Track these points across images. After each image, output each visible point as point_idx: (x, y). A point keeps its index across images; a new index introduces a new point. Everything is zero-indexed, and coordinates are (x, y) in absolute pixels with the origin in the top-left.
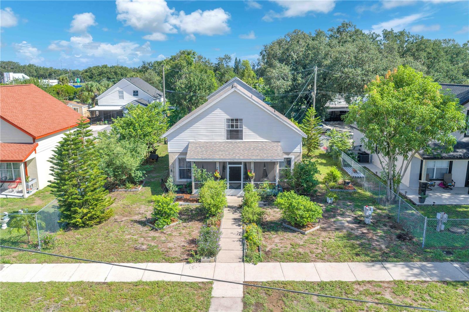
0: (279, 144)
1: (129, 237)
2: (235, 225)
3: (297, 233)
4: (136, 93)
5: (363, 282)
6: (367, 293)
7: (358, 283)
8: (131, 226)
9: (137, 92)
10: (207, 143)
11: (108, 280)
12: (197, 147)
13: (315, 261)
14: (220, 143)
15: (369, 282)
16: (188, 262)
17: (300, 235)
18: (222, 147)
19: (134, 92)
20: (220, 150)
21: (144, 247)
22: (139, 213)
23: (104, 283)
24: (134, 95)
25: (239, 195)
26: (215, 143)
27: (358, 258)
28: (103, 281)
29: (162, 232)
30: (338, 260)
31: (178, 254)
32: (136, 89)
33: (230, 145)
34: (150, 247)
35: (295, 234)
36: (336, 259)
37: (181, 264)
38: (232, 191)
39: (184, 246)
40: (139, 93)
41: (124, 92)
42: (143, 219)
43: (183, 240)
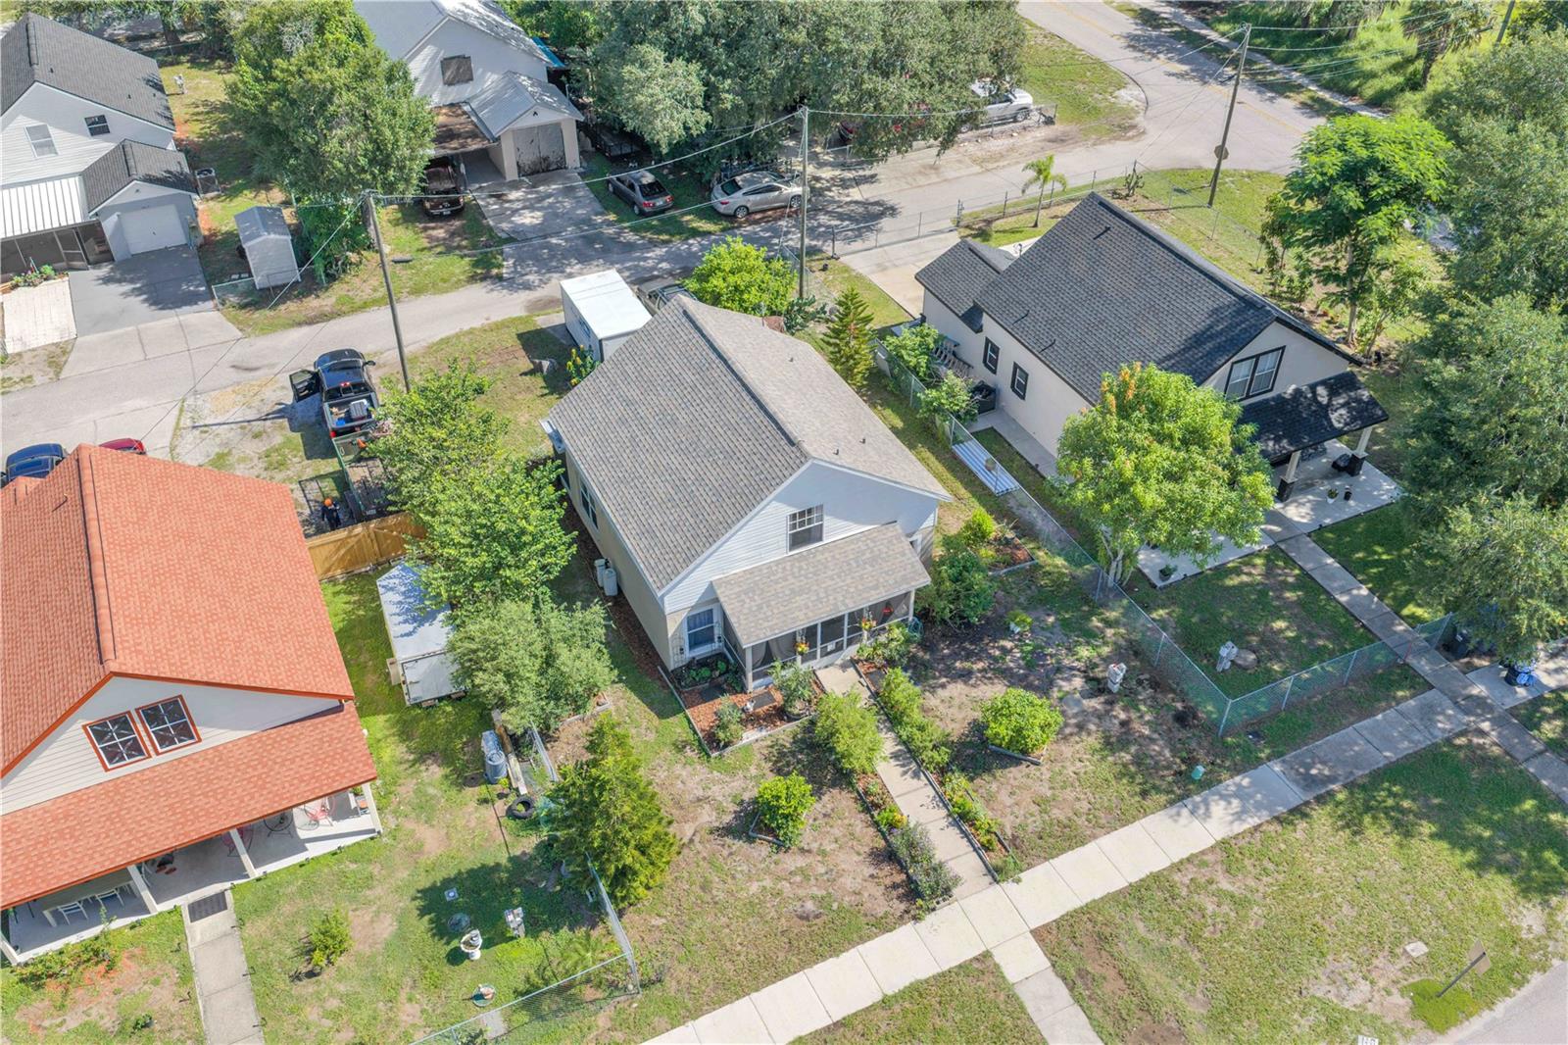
0: (898, 526)
1: (754, 888)
2: (907, 776)
3: (1025, 764)
4: (98, 127)
5: (1181, 862)
6: (1195, 886)
7: (1177, 867)
8: (725, 853)
9: (102, 119)
10: (751, 572)
11: (837, 1017)
12: (738, 595)
13: (1094, 837)
14: (777, 563)
15: (1189, 860)
16: (916, 918)
17: (1033, 767)
18: (792, 580)
19: (89, 120)
20: (794, 592)
21: (810, 906)
22: (699, 800)
23: (838, 1025)
24: (94, 132)
25: (839, 662)
26: (769, 566)
27: (1150, 803)
28: (827, 1021)
29: (803, 850)
30: (1123, 820)
31: (879, 901)
32: (96, 110)
33: (803, 564)
34: (822, 903)
35: (1023, 767)
37: (907, 930)
38: (827, 660)
39: (872, 876)
40: (109, 124)
41: (52, 130)
42: (728, 818)
43: (856, 858)
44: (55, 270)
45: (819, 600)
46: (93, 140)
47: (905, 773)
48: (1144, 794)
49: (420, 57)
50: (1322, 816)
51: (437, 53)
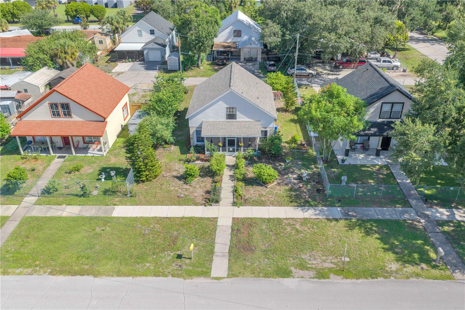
0: (260, 123)
1: (173, 188)
2: (230, 180)
3: (264, 187)
4: (152, 32)
5: (289, 218)
6: (289, 224)
7: (287, 219)
8: (172, 180)
9: (153, 31)
10: (214, 122)
11: (168, 216)
12: (207, 125)
13: (269, 206)
14: (222, 121)
15: (292, 219)
16: (205, 206)
17: (265, 188)
18: (223, 126)
19: (151, 31)
20: (222, 129)
21: (182, 195)
22: (176, 170)
23: (167, 218)
24: (151, 34)
25: (234, 155)
26: (219, 122)
27: (291, 204)
28: (165, 216)
29: (190, 185)
31: (200, 200)
32: (153, 28)
33: (228, 124)
34: (186, 196)
35: (262, 188)
36: (280, 204)
37: (202, 207)
38: (229, 153)
39: (203, 195)
40: (155, 32)
41: (143, 32)
42: (179, 175)
43: (202, 191)
44: (132, 61)
45: (228, 132)
46: (151, 35)
47: (230, 179)
48: (291, 202)
49: (228, 29)
50: (342, 223)
51: (233, 28)
